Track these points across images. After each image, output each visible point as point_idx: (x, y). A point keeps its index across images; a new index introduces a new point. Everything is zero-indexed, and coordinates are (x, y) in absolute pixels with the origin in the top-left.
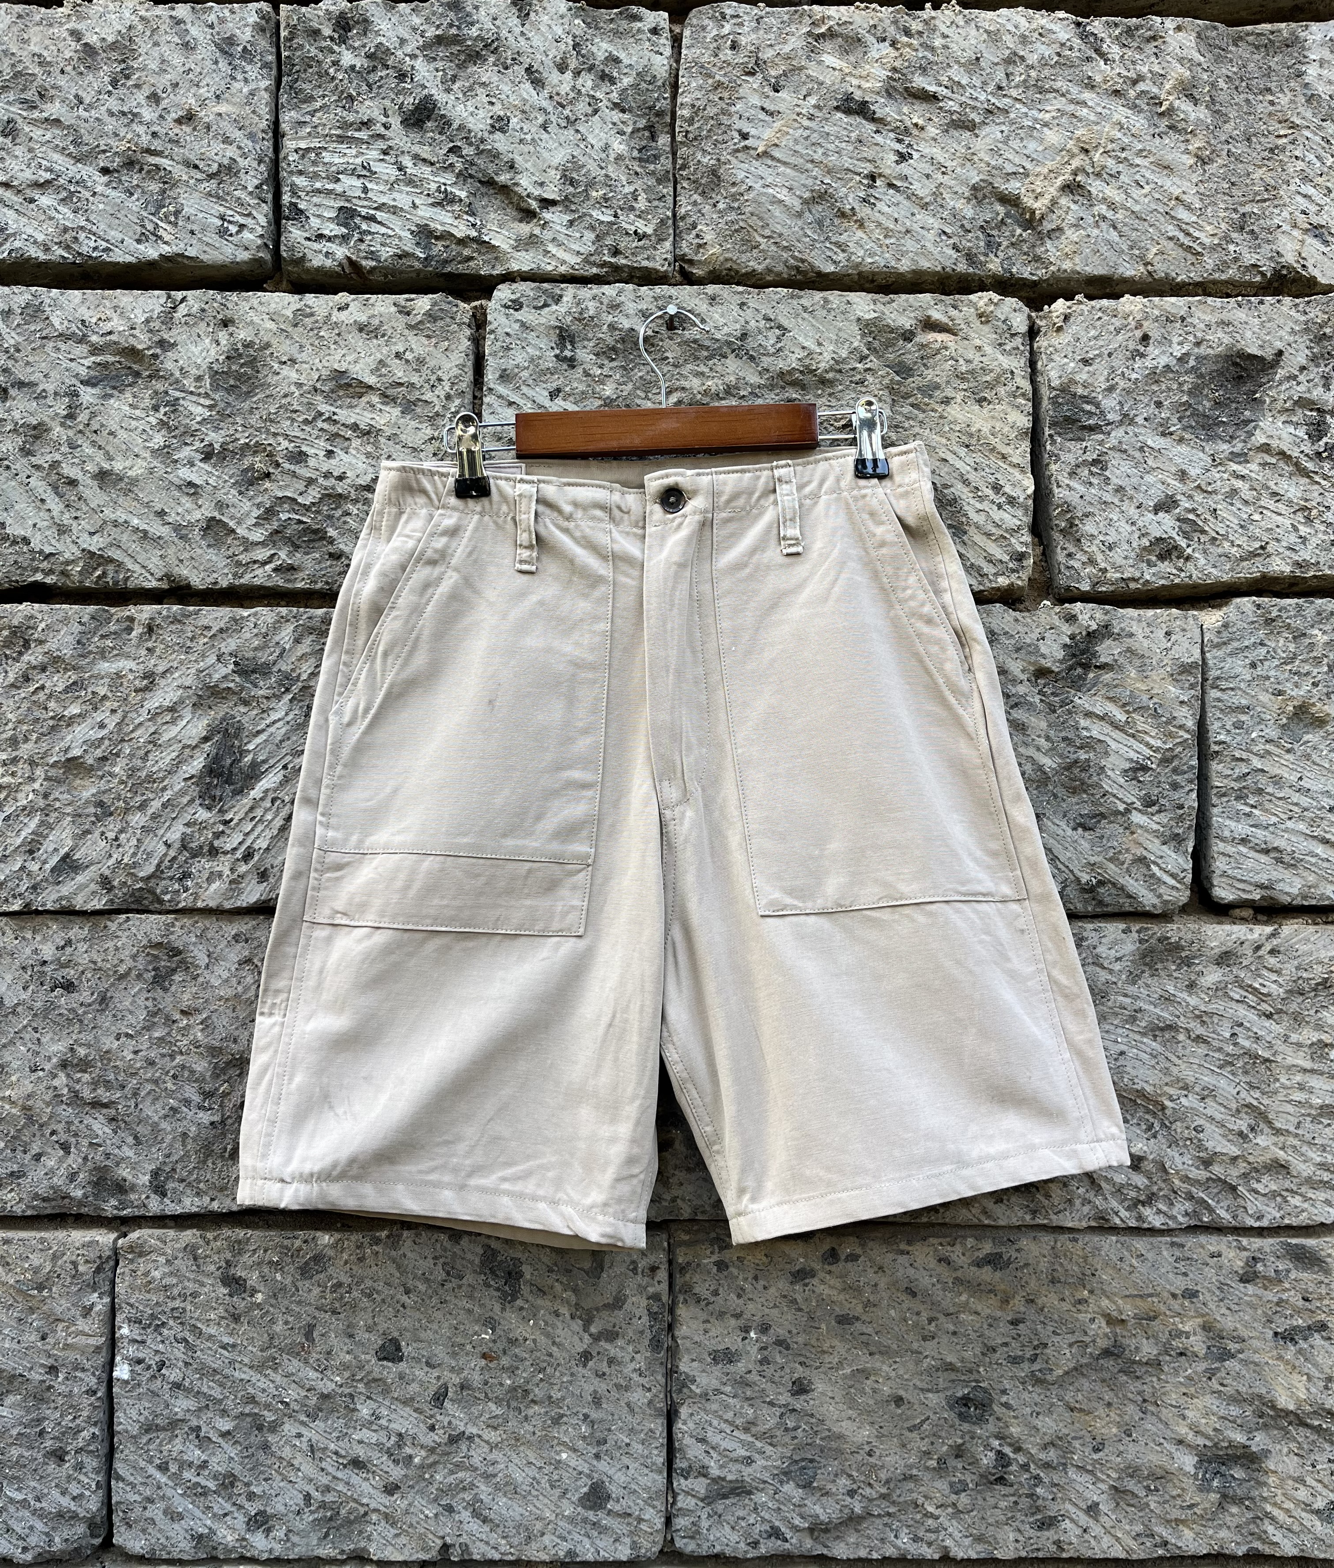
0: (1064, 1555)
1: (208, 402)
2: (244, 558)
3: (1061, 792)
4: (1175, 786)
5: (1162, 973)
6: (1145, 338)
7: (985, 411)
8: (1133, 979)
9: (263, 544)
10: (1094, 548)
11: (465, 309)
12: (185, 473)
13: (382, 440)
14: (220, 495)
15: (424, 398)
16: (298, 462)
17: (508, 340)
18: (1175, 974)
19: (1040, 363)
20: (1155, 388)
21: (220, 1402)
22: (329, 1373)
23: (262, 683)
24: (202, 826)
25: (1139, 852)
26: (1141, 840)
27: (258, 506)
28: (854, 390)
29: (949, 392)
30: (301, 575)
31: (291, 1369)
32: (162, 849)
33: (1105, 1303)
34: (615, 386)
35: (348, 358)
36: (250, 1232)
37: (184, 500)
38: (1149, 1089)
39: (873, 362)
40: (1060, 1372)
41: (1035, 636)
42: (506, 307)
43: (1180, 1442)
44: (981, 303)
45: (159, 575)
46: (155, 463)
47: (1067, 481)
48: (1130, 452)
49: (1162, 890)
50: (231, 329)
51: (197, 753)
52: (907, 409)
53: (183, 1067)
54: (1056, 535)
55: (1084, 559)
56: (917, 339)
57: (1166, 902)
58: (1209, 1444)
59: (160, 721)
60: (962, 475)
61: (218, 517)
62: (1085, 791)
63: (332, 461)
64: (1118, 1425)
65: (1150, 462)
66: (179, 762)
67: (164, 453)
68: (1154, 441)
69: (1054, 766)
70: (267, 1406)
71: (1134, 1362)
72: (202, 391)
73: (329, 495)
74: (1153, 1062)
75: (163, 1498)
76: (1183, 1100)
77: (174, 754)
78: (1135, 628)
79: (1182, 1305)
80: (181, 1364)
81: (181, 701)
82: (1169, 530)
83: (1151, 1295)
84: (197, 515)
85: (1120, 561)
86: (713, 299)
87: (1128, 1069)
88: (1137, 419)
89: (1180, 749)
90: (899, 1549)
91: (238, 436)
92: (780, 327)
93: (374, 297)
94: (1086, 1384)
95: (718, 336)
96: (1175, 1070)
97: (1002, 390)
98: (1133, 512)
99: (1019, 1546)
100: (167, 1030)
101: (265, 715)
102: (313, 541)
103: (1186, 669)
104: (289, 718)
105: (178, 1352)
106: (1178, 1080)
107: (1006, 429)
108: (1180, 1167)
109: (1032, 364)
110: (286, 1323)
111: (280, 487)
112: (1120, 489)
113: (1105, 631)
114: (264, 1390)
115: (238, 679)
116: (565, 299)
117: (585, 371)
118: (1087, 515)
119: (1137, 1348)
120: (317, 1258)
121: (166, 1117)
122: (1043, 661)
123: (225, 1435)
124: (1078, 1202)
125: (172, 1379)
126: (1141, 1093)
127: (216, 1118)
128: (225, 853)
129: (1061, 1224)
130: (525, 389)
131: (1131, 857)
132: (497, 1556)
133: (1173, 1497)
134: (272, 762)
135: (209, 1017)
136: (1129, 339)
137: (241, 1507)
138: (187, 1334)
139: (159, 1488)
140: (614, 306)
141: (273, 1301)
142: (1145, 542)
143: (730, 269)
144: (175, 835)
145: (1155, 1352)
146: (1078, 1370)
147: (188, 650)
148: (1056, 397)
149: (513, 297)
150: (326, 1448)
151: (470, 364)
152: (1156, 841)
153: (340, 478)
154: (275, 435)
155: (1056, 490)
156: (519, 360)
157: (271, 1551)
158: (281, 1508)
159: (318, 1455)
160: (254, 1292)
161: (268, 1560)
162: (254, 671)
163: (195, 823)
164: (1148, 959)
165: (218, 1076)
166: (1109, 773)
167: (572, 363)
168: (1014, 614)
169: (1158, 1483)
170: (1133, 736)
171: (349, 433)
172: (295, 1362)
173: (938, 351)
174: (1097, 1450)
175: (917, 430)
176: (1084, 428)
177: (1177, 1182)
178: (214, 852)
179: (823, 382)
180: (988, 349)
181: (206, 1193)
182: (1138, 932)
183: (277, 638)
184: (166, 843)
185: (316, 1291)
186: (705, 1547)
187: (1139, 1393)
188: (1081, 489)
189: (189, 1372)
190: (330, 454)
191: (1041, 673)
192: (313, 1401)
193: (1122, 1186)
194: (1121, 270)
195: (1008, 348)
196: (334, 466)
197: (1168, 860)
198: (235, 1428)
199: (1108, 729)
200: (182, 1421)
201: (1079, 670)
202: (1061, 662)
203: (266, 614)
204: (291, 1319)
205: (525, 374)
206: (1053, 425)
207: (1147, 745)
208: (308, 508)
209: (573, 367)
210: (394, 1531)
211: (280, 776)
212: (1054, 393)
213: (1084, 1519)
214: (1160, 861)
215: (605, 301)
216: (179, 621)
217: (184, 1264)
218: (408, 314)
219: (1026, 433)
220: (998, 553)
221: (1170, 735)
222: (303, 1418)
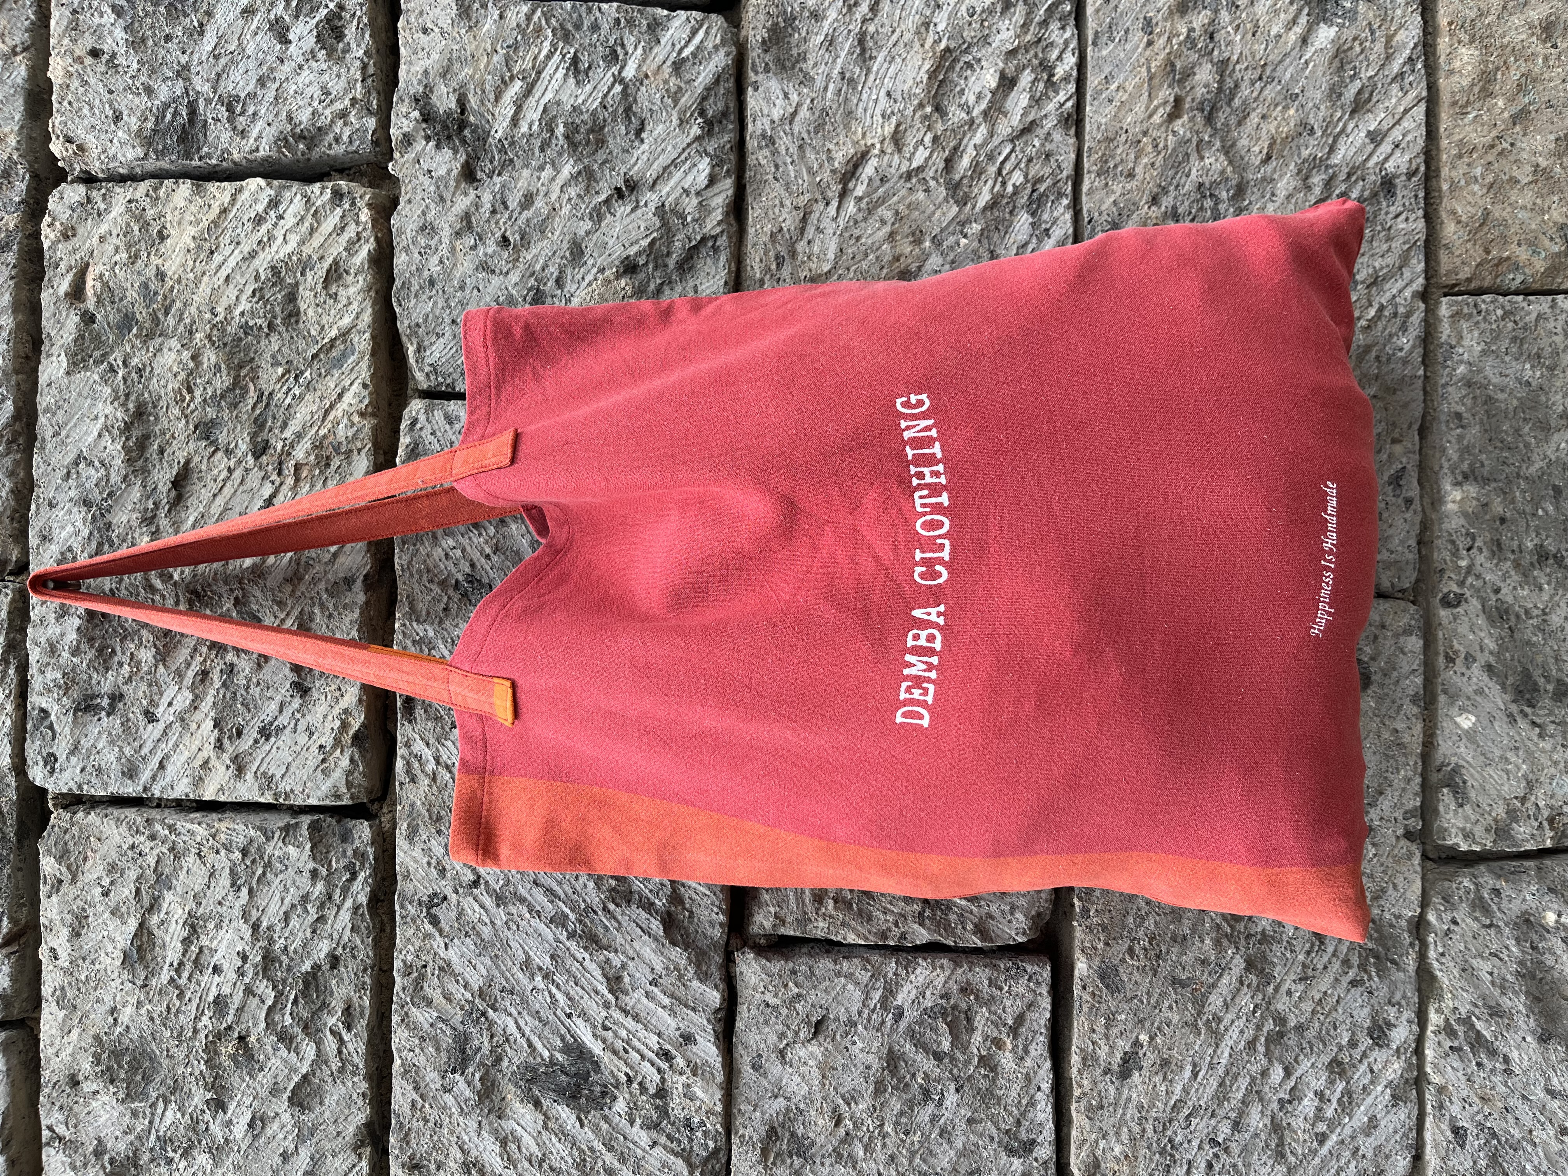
0: (1422, 169)
1: (161, 1105)
2: (335, 1064)
3: (601, 156)
4: (595, 27)
5: (803, 48)
6: (95, 53)
7: (173, 232)
8: (807, 80)
9: (319, 1044)
10: (328, 112)
11: (58, 818)
12: (239, 1130)
13: (200, 911)
14: (263, 1093)
15: (153, 865)
16: (227, 1006)
17: (89, 769)
18: (804, 34)
19: (121, 170)
20: (150, 42)
21: (1253, 1079)
22: (1223, 962)
23: (476, 1042)
24: (633, 1107)
25: (667, 69)
26: (654, 66)
27: (275, 1049)
28: (149, 379)
29: (151, 272)
30: (355, 1000)
31: (1220, 1003)
32: (658, 1150)
33: (1157, 119)
34: (143, 649)
35: (110, 949)
36: (1074, 1048)
37: (269, 1132)
38: (927, 66)
39: (117, 358)
40: (1230, 169)
41: (426, 181)
42: (52, 771)
43: (1304, 40)
44: (52, 236)
45: (353, 1158)
46: (229, 1163)
47: (252, 141)
48: (219, 69)
49: (710, 45)
50: (81, 1078)
51: (552, 1113)
52: (171, 321)
53: (897, 1123)
54: (316, 154)
55: (340, 123)
56: (92, 308)
57: (723, 43)
58: (1306, 11)
59: (517, 1156)
60: (244, 259)
61: (288, 1093)
62: (602, 128)
63: (225, 967)
64: (1286, 108)
65: (232, 48)
66: (563, 1134)
67: (217, 1152)
68: (208, 42)
69: (572, 162)
70: (1259, 1028)
71: (1220, 90)
72: (148, 1111)
73: (265, 970)
74: (899, 60)
75: (1353, 1138)
76: (941, 27)
77: (554, 1140)
78: (418, 68)
79: (1160, 35)
80: (1213, 1122)
81: (495, 1132)
82: (308, 27)
83: (1149, 69)
84: (286, 1117)
85: (343, 83)
86: (44, 538)
87: (906, 88)
88: (183, 61)
89: (553, 21)
90: (1414, 347)
91: (197, 1073)
92: (76, 463)
93: (42, 920)
94: (1244, 142)
95: (86, 532)
96: (907, 36)
97: (150, 213)
98: (287, 68)
99: (1412, 217)
100: (856, 1142)
101: (512, 1038)
102: (317, 986)
103: (464, 11)
104: (515, 1013)
105: (1201, 1125)
106: (918, 33)
107: (193, 208)
108: (1012, 33)
109: (122, 179)
110: (1170, 1008)
111: (255, 1025)
112: (262, 82)
113: (423, 102)
114: (1242, 1032)
115: (471, 1070)
116: (44, 705)
117: (126, 683)
118: (290, 119)
119: (1206, 86)
120: (1103, 976)
121: (949, 1142)
122: (455, 172)
123: (1288, 1072)
124: (1048, 147)
125: (1228, 1131)
126: (932, 75)
127: (952, 1087)
128: (663, 1080)
129: (1071, 166)
130: (145, 751)
131: (673, 79)
132: (1418, 780)
133: (1362, 52)
134: (563, 1031)
135: (843, 1097)
136: (95, 71)
137: (1364, 1055)
138: (1182, 1116)
139: (1342, 1142)
140: (52, 649)
141: (1147, 1024)
142: (322, 54)
143: (12, 519)
144: (642, 1137)
145: (1209, 66)
146: (1228, 150)
147: (439, 1125)
148: (156, 152)
149: (41, 763)
150: (1304, 966)
151: (116, 812)
152: (655, 50)
153: (244, 958)
154: (196, 1031)
155: (261, 153)
156: (113, 758)
157: (1410, 1022)
158: (1366, 1011)
159: (1310, 972)
160: (1137, 1043)
161: (1419, 1025)
162: (463, 1051)
163: (630, 1115)
164: (788, 64)
165: (907, 1085)
166: (580, 101)
167: (116, 698)
168: (402, 204)
169: (1347, 67)
170: (539, 73)
171: (194, 949)
172: (1212, 998)
173: (105, 285)
174: (1312, 131)
175: (193, 310)
176: (191, 121)
177: (1028, 38)
178: (662, 1093)
179: (140, 413)
180: (103, 229)
181: (1032, 1097)
182: (756, 73)
183: (426, 1026)
184: (652, 1147)
185: (1136, 976)
186: (1410, 556)
187: (1253, 84)
188: (260, 124)
189: (1221, 1113)
190: (216, 970)
191: (469, 175)
192: (1253, 978)
193: (1032, 98)
194: (19, 81)
195: (103, 206)
196: (230, 965)
197: (677, 36)
198: (1281, 1062)
199: (531, 101)
200: (1273, 1118)
201: (466, 132)
202: (455, 152)
203: (400, 1038)
204: (1166, 1004)
205: (128, 751)
206: (188, 156)
207: (549, 57)
208: (279, 995)
209: (122, 696)
210: (1391, 891)
211: (580, 1022)
212: (152, 154)
213: (1386, 148)
214: (678, 47)
215: (46, 659)
216: (407, 1135)
217: (1108, 1121)
218: (60, 882)
219: (198, 186)
220: (333, 220)
221: (538, 30)
222: (1270, 989)
